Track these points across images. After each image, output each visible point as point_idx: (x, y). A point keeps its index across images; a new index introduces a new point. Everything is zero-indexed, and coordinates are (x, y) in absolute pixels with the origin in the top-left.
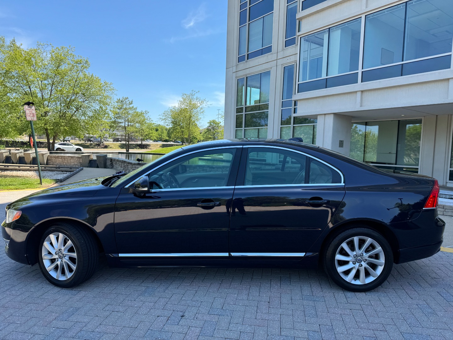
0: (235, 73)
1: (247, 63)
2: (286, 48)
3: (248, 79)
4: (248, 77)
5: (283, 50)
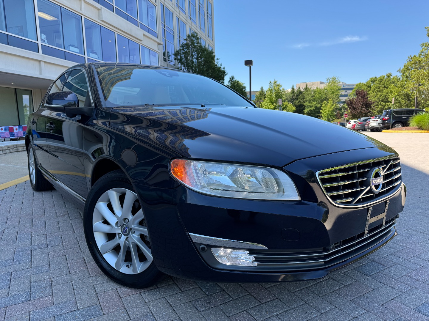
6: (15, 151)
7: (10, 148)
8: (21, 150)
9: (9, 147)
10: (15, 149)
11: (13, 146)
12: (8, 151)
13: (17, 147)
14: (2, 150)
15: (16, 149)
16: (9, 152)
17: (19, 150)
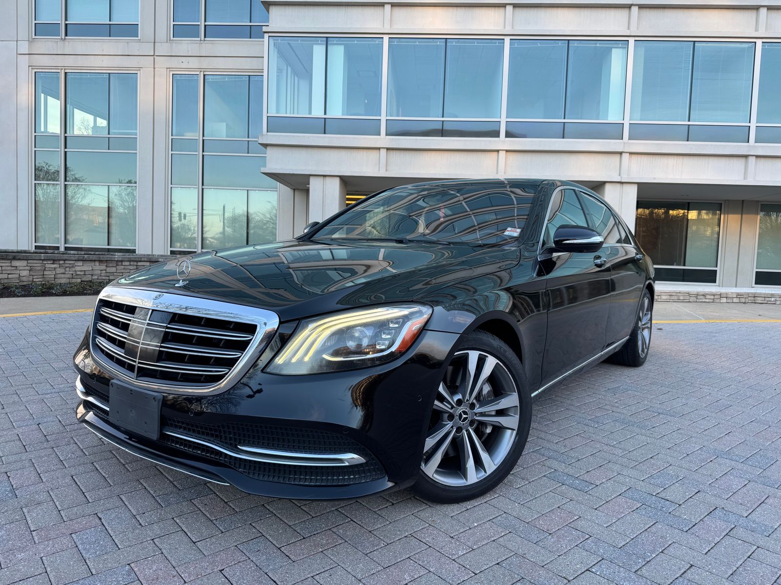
0: (27, 56)
1: (66, 43)
2: (174, 39)
3: (68, 77)
4: (68, 74)
5: (169, 40)
6: (750, 301)
7: (742, 297)
8: (760, 302)
9: (739, 295)
10: (749, 298)
11: (748, 294)
12: (735, 300)
13: (754, 297)
14: (726, 298)
15: (752, 299)
16: (738, 301)
17: (757, 302)
